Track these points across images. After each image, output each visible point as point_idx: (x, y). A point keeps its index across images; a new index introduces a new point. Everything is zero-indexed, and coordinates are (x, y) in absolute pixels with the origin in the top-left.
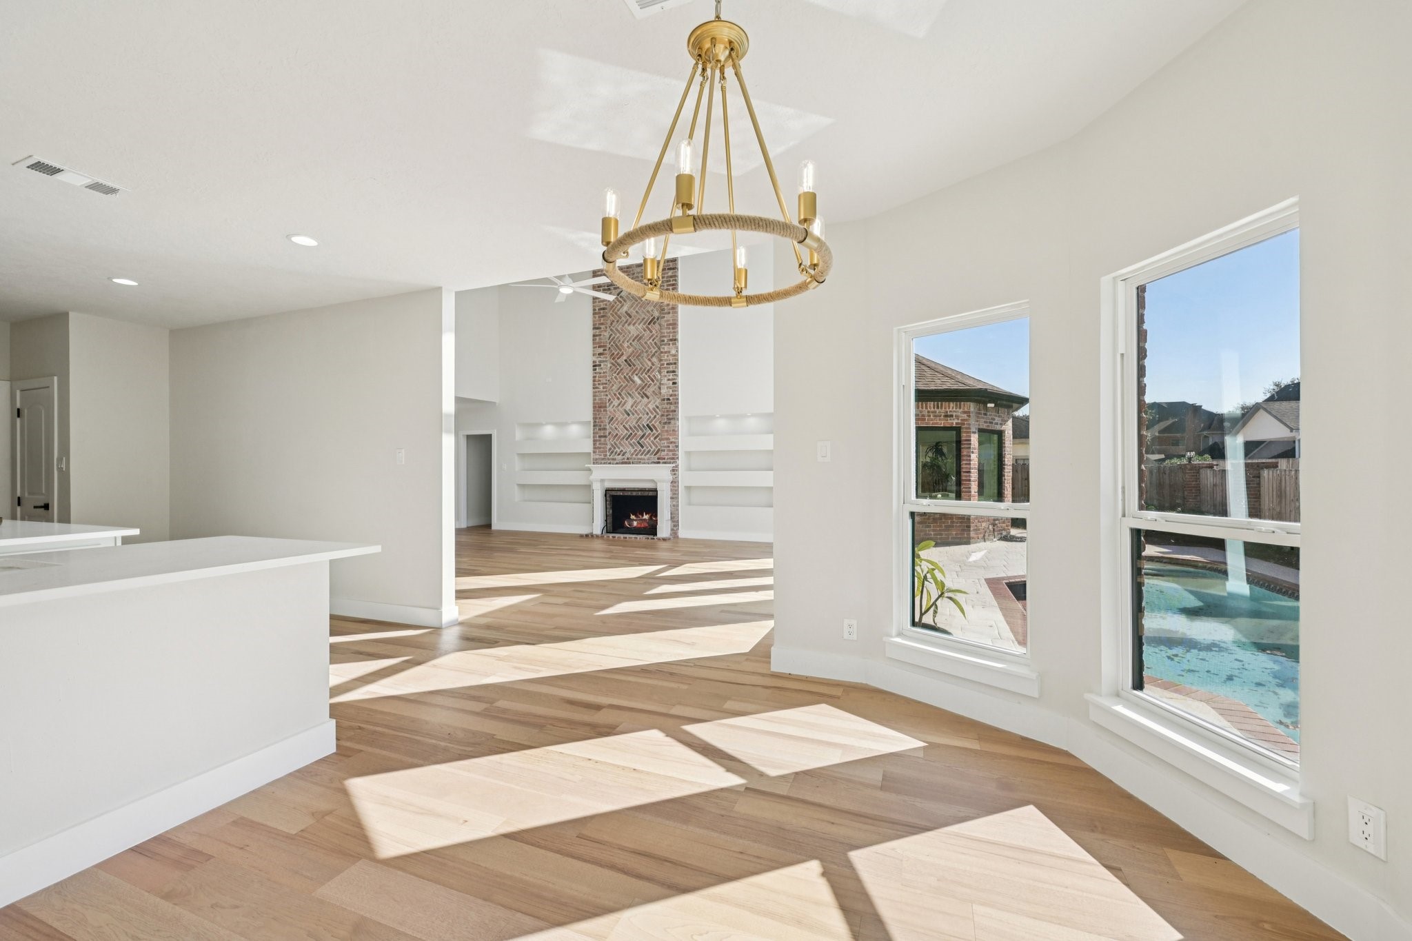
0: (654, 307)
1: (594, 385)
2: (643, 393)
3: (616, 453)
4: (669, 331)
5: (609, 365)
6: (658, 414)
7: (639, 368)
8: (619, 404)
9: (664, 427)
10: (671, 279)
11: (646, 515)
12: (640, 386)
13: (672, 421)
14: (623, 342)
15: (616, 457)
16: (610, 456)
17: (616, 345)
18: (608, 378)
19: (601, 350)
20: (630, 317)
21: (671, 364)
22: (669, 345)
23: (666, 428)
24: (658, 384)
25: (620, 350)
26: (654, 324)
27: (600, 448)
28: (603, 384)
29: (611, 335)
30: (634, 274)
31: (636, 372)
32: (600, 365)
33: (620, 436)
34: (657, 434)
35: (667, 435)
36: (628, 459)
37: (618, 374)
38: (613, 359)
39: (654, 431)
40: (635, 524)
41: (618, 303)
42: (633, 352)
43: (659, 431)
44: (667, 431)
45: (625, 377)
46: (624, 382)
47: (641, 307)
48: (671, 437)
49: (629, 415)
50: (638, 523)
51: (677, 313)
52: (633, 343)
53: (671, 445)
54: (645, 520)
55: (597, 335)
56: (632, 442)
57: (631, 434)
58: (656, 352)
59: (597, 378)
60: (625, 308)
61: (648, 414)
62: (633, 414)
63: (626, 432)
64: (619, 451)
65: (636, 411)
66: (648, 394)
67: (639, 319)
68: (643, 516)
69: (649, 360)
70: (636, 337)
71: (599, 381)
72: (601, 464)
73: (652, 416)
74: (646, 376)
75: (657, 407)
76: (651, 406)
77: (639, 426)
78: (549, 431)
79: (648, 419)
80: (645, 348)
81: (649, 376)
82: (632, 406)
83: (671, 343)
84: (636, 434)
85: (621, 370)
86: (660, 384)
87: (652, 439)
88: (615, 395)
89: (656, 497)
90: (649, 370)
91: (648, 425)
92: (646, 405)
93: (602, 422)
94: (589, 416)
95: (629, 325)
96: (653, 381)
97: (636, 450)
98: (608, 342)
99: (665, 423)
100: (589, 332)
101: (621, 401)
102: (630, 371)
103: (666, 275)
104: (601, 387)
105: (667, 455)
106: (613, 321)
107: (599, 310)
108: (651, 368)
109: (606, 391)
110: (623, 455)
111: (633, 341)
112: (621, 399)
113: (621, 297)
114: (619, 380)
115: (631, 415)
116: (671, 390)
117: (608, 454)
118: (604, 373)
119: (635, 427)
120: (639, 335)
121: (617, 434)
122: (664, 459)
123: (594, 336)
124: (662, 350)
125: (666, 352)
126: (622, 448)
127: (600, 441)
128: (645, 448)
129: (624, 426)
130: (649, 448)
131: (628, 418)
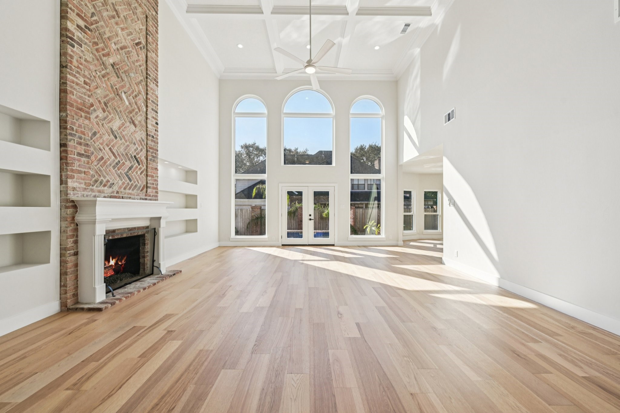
2: (131, 118)
3: (101, 183)
4: (153, 68)
7: (127, 87)
8: (105, 118)
11: (112, 260)
12: (127, 107)
13: (156, 160)
15: (101, 188)
16: (92, 186)
21: (155, 103)
22: (153, 83)
23: (151, 165)
24: (143, 116)
26: (140, 48)
28: (84, 75)
31: (124, 90)
33: (106, 162)
36: (115, 192)
37: (103, 77)
38: (98, 52)
39: (141, 165)
42: (121, 62)
43: (145, 167)
45: (112, 87)
46: (111, 93)
49: (116, 137)
52: (120, 52)
54: (112, 266)
56: (119, 172)
57: (119, 162)
58: (142, 81)
61: (135, 144)
63: (113, 157)
64: (105, 181)
65: (123, 136)
66: (137, 122)
69: (136, 84)
70: (123, 47)
73: (139, 149)
74: (133, 101)
75: (143, 140)
76: (138, 137)
77: (127, 154)
79: (135, 150)
80: (132, 68)
81: (136, 103)
82: (119, 128)
83: (155, 82)
84: (124, 163)
85: (108, 74)
86: (147, 118)
87: (139, 173)
88: (100, 102)
90: (135, 96)
91: (135, 157)
92: (133, 134)
95: (117, 25)
96: (139, 110)
97: (124, 183)
98: (90, 21)
99: (151, 160)
101: (108, 116)
102: (118, 83)
104: (82, 79)
105: (152, 191)
108: (138, 95)
109: (88, 89)
110: (110, 187)
111: (121, 49)
112: (106, 112)
115: (118, 138)
116: (154, 129)
117: (91, 183)
119: (123, 155)
120: (126, 47)
121: (102, 158)
122: (150, 196)
125: (151, 88)
126: (108, 178)
127: (79, 160)
128: (132, 182)
129: (110, 149)
130: (137, 183)
131: (115, 141)
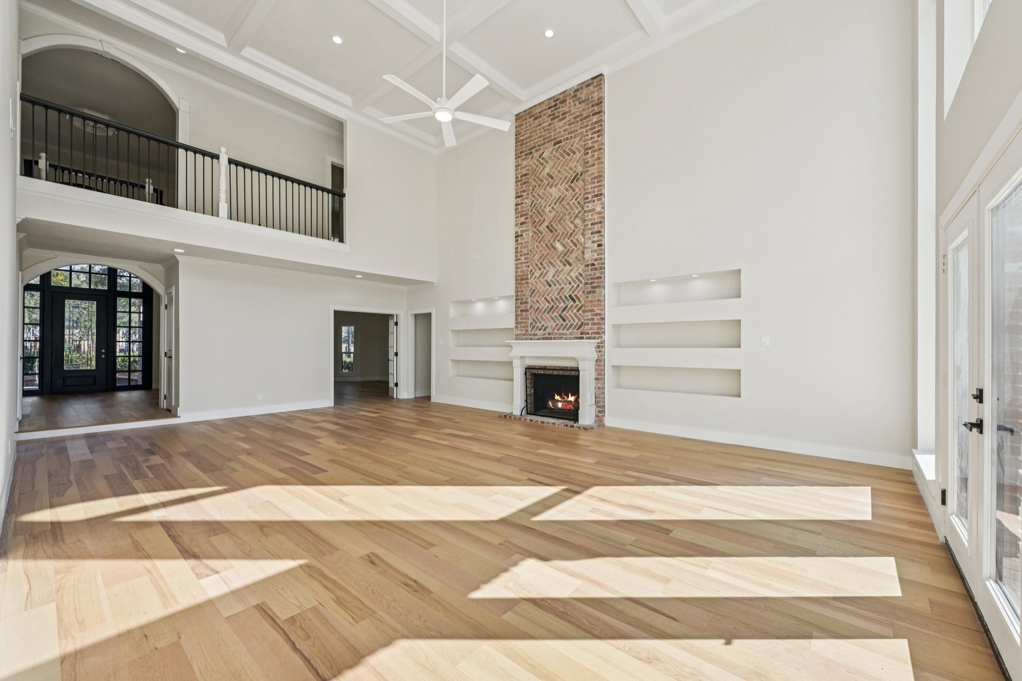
0: (578, 162)
1: (516, 256)
2: (566, 260)
3: (537, 328)
4: (593, 186)
5: (531, 234)
6: (581, 283)
7: (561, 233)
8: (541, 275)
9: (587, 297)
10: (596, 125)
12: (562, 252)
13: (597, 290)
14: (545, 207)
15: (537, 332)
16: (531, 331)
17: (538, 212)
18: (530, 248)
19: (522, 219)
20: (552, 178)
21: (596, 223)
22: (594, 201)
23: (590, 299)
24: (581, 248)
25: (542, 216)
26: (577, 181)
27: (521, 323)
28: (524, 255)
29: (533, 201)
30: (555, 130)
31: (558, 238)
32: (522, 235)
33: (541, 310)
34: (580, 305)
35: (591, 306)
36: (549, 334)
37: (539, 243)
38: (535, 227)
39: (577, 302)
40: (560, 405)
41: (540, 166)
42: (555, 216)
43: (583, 302)
44: (591, 301)
45: (546, 245)
46: (546, 251)
47: (563, 165)
48: (595, 309)
49: (550, 286)
50: (562, 405)
51: (603, 163)
52: (555, 207)
53: (595, 318)
55: (519, 204)
56: (553, 316)
57: (553, 306)
58: (579, 212)
59: (519, 249)
60: (547, 170)
61: (570, 283)
62: (555, 285)
63: (547, 304)
64: (540, 325)
65: (558, 281)
66: (571, 261)
67: (561, 178)
68: (568, 397)
69: (572, 222)
70: (558, 200)
71: (521, 252)
72: (523, 339)
73: (575, 286)
74: (569, 241)
75: (581, 275)
76: (573, 275)
77: (560, 297)
78: (479, 307)
79: (571, 289)
80: (567, 210)
81: (572, 241)
82: (554, 276)
83: (596, 199)
84: (557, 307)
85: (543, 237)
86: (584, 248)
87: (575, 311)
88: (537, 265)
89: (577, 378)
90: (571, 234)
91: (570, 296)
92: (568, 274)
93: (524, 295)
94: (511, 290)
95: (551, 187)
96: (576, 246)
97: (558, 324)
98: (530, 209)
99: (589, 293)
100: (512, 201)
101: (543, 272)
102: (552, 237)
103: (590, 123)
104: (523, 258)
105: (592, 329)
106: (535, 186)
107: (521, 177)
108: (574, 231)
109: (528, 262)
110: (544, 330)
111: (555, 204)
112: (542, 269)
113: (542, 159)
114: (541, 248)
115: (553, 286)
116: (596, 254)
117: (530, 329)
118: (526, 242)
119: (556, 299)
120: (561, 196)
121: (538, 308)
122: (588, 333)
123: (516, 205)
124: (586, 209)
125: (590, 211)
126: (543, 323)
127: (521, 315)
128: (567, 322)
129: (545, 298)
130: (572, 321)
131: (550, 289)
